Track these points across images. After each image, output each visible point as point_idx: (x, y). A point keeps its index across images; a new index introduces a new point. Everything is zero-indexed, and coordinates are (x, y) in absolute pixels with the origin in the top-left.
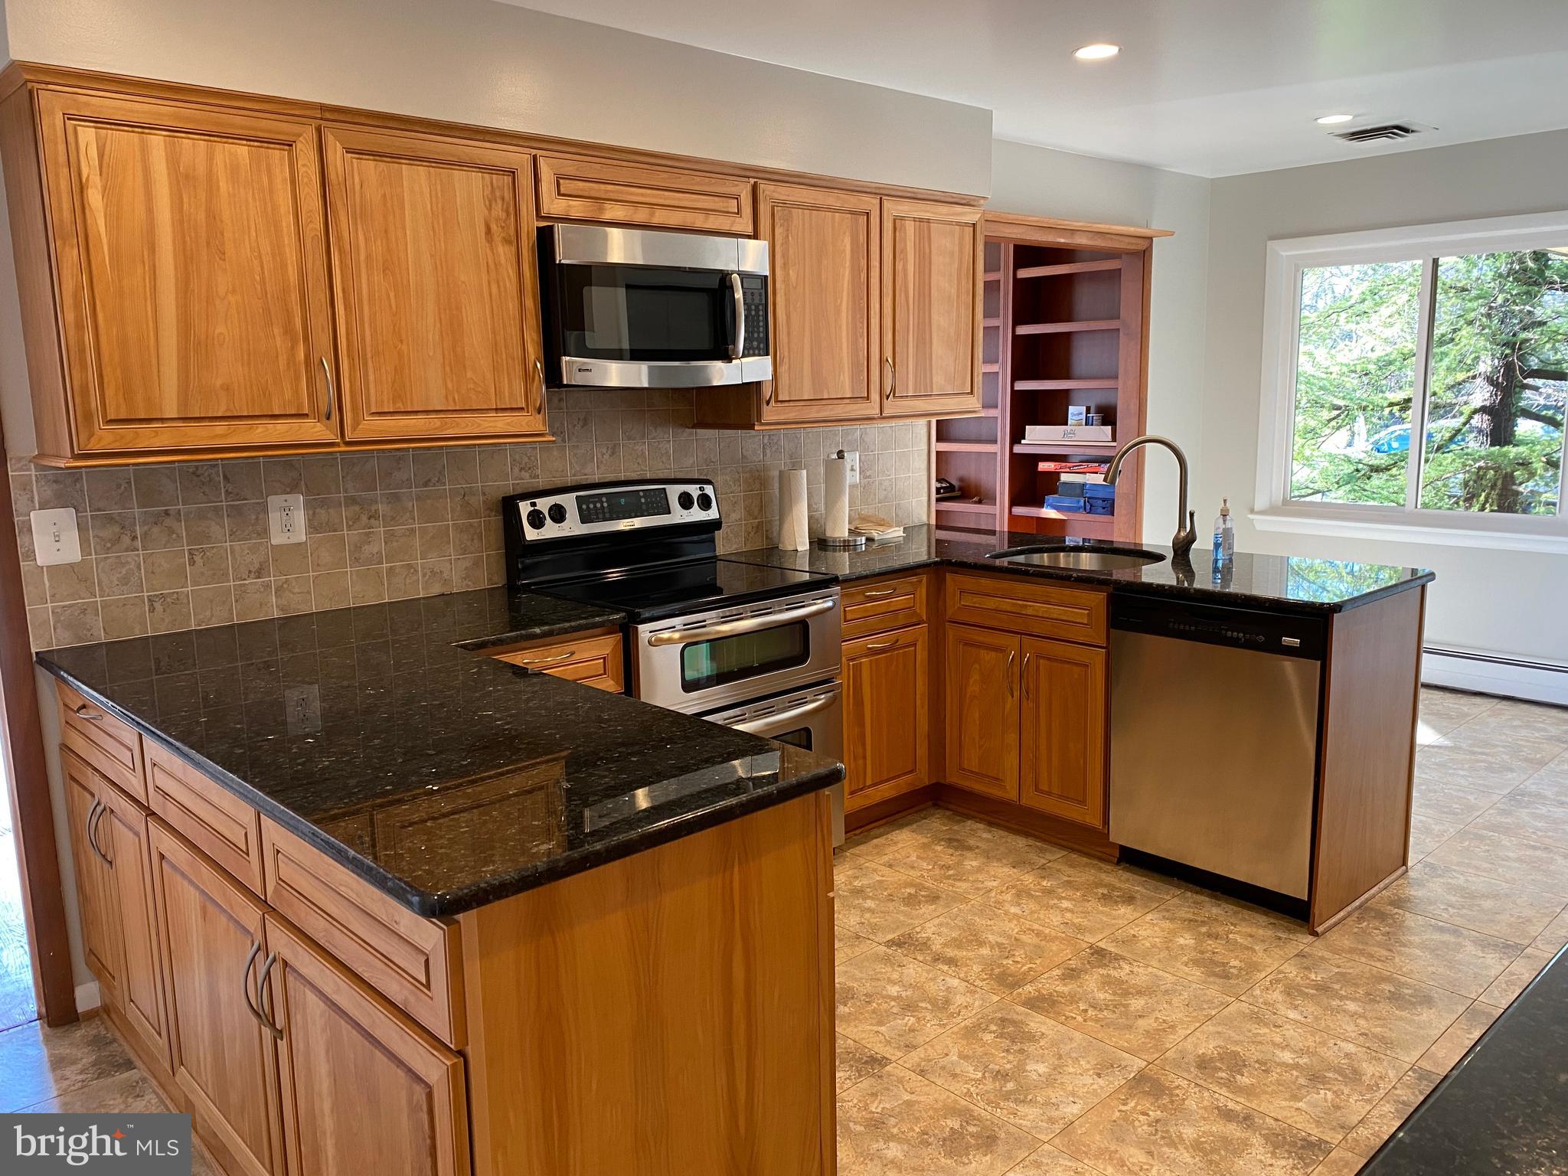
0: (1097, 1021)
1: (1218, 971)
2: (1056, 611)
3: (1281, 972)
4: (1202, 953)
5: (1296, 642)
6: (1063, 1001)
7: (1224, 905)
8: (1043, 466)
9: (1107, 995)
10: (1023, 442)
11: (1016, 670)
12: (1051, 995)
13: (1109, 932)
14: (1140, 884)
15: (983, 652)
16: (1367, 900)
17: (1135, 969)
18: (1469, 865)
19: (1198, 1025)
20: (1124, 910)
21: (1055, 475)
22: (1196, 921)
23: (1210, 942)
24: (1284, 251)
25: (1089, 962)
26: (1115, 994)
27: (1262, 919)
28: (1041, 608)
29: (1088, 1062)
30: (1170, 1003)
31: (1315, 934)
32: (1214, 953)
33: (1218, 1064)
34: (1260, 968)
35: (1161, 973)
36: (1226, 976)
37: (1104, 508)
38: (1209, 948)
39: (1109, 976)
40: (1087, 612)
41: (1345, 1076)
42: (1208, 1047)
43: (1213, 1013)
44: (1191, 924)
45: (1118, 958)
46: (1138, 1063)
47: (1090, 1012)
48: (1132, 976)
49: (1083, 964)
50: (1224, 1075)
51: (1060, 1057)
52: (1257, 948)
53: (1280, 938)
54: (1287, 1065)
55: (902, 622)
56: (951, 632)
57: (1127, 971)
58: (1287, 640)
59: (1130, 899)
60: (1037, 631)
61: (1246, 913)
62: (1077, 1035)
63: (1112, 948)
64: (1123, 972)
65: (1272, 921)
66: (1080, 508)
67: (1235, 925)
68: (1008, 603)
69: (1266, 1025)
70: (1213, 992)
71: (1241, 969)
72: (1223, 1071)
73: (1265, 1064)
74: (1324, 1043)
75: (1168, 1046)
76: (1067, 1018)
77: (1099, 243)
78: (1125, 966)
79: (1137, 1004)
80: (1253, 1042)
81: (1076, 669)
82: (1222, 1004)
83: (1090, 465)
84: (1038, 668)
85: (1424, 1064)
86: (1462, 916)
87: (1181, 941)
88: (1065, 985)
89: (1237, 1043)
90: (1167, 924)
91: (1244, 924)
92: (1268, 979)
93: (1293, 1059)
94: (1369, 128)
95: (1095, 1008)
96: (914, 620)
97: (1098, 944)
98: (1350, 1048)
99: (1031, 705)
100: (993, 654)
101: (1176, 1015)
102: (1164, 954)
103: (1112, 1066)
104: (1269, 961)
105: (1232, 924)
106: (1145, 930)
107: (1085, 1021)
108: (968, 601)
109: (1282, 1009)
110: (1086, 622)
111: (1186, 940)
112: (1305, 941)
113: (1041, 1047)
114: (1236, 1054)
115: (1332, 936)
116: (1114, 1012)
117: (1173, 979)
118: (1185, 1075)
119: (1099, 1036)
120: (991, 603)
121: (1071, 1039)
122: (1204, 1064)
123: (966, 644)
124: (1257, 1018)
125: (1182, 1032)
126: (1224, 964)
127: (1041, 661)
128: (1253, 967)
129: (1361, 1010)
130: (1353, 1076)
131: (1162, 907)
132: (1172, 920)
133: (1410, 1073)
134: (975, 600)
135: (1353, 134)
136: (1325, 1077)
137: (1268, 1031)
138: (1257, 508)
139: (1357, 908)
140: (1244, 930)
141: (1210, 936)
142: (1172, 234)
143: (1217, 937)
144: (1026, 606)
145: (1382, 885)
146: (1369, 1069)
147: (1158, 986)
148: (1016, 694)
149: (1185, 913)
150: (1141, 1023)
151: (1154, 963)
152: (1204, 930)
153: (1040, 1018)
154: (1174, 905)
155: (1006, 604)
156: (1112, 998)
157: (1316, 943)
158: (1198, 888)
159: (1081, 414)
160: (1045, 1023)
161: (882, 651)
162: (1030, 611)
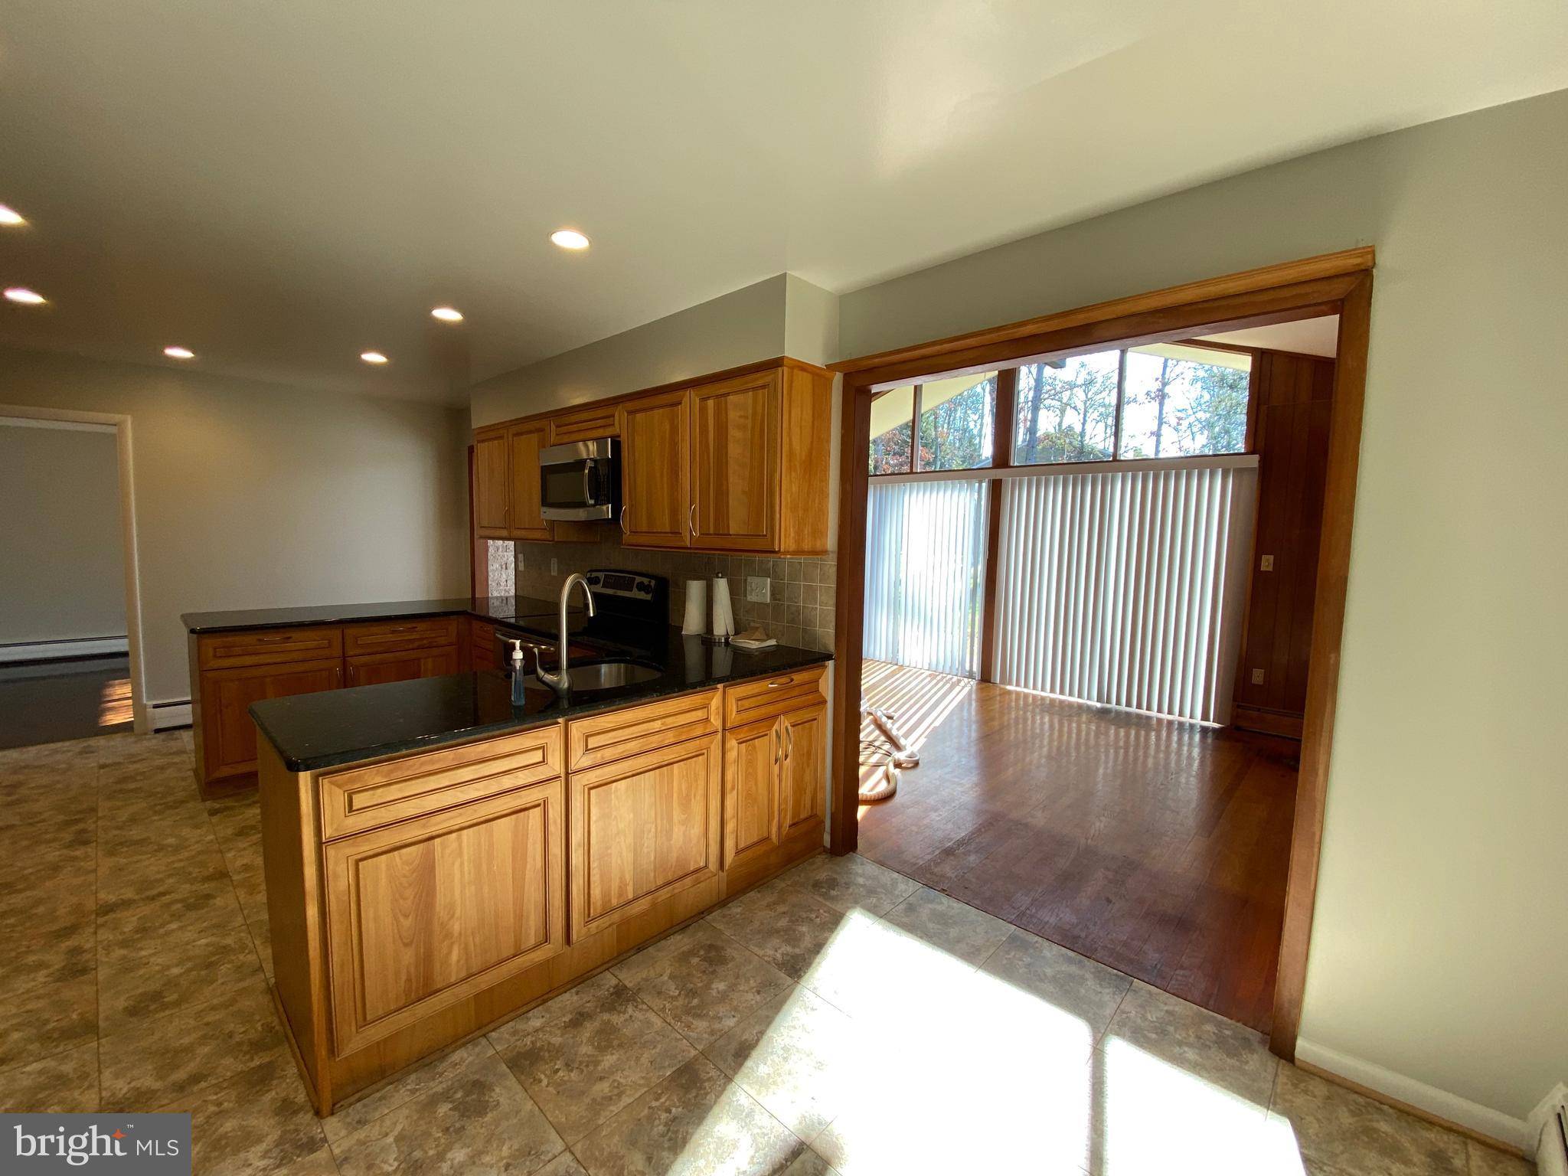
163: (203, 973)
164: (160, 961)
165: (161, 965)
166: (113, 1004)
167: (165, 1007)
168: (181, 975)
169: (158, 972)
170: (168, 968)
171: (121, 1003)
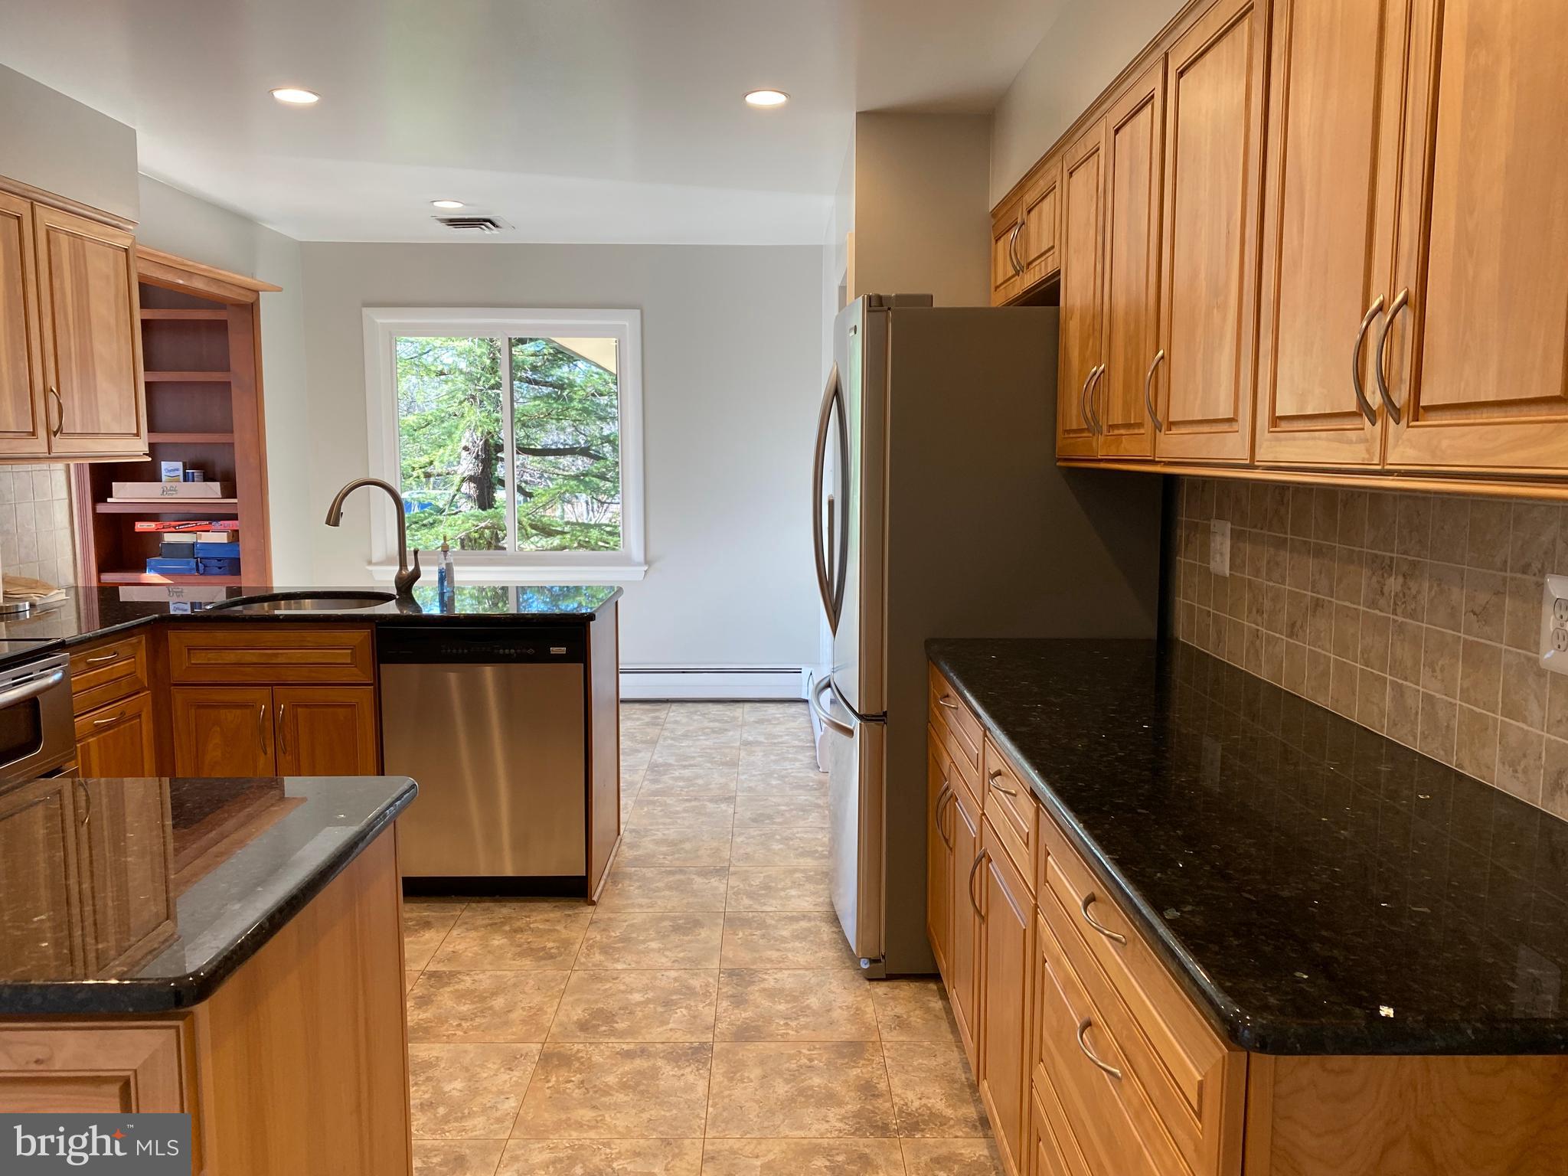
0: (476, 1028)
1: (543, 956)
2: (314, 656)
3: (588, 940)
4: (520, 946)
5: (563, 650)
6: (433, 1024)
7: (509, 904)
8: (140, 526)
9: (467, 1006)
10: (109, 500)
11: (269, 724)
12: (418, 1024)
13: (429, 957)
14: (426, 910)
15: (223, 711)
16: (611, 867)
17: (476, 977)
18: (657, 824)
19: (558, 1000)
20: (428, 935)
21: (156, 535)
22: (496, 924)
23: (518, 936)
24: (380, 319)
25: (431, 987)
26: (473, 1003)
27: (545, 905)
28: (296, 655)
29: (494, 1063)
30: (525, 993)
31: (593, 903)
32: (529, 943)
33: (594, 1022)
34: (572, 941)
35: (499, 973)
36: (552, 957)
37: (220, 568)
38: (522, 940)
39: (457, 990)
40: (349, 651)
41: (685, 994)
42: (578, 1013)
43: (563, 987)
44: (495, 927)
45: (453, 975)
46: (535, 1047)
47: (464, 1024)
48: (477, 984)
49: (428, 989)
50: (604, 1028)
51: (467, 1070)
52: (558, 928)
53: (569, 915)
54: (642, 1003)
55: (123, 693)
56: (179, 696)
57: (470, 982)
58: (554, 650)
59: (427, 925)
60: (291, 679)
61: (531, 905)
62: (469, 1047)
63: (441, 968)
64: (467, 983)
65: (554, 904)
66: (191, 569)
67: (529, 917)
68: (253, 654)
69: (607, 981)
70: (550, 972)
71: (558, 948)
72: (602, 1026)
73: (627, 1008)
74: (655, 978)
75: (548, 1025)
76: (448, 1036)
77: (214, 289)
78: (465, 978)
79: (499, 1003)
80: (607, 996)
81: (341, 712)
82: (564, 978)
83: (199, 523)
84: (296, 717)
85: (725, 966)
86: (678, 859)
87: (496, 943)
88: (425, 1012)
89: (596, 1002)
90: (473, 934)
91: (534, 914)
92: (583, 947)
93: (643, 996)
94: (467, 217)
95: (466, 1019)
96: (137, 687)
97: (427, 969)
98: (673, 974)
99: (289, 758)
100: (238, 712)
101: (537, 999)
102: (490, 957)
103: (516, 1058)
104: (574, 934)
105: (526, 917)
106: (459, 944)
107: (465, 1032)
108: (199, 658)
109: (610, 965)
110: (349, 662)
111: (498, 941)
112: (589, 911)
113: (444, 1068)
114: (601, 1010)
115: (605, 901)
116: (485, 1016)
117: (512, 974)
118: (577, 1040)
119: (487, 1039)
120: (230, 657)
121: (466, 1052)
122: (584, 1026)
123: (199, 707)
124: (596, 978)
125: (550, 1010)
126: (544, 948)
127: (299, 710)
128: (566, 944)
129: (662, 946)
130: (690, 992)
131: (459, 922)
132: (476, 929)
133: (721, 975)
134: (210, 656)
135: (451, 220)
136: (672, 1000)
137: (611, 985)
138: (374, 560)
139: (608, 877)
140: (538, 918)
141: (516, 931)
142: (280, 290)
143: (521, 930)
144: (278, 654)
145: (613, 854)
146: (696, 983)
147: (505, 983)
148: (270, 750)
149: (480, 921)
150: (514, 1016)
151: (489, 967)
152: (507, 928)
153: (425, 1046)
154: (469, 917)
155: (251, 656)
156: (474, 1006)
157: (598, 910)
158: (478, 898)
159: (177, 470)
160: (432, 1049)
161: (109, 726)
162: (280, 660)
163: (634, 935)
164: (664, 960)
165: (665, 956)
166: (711, 935)
167: (674, 919)
168: (652, 940)
169: (669, 950)
170: (659, 950)
171: (704, 933)
